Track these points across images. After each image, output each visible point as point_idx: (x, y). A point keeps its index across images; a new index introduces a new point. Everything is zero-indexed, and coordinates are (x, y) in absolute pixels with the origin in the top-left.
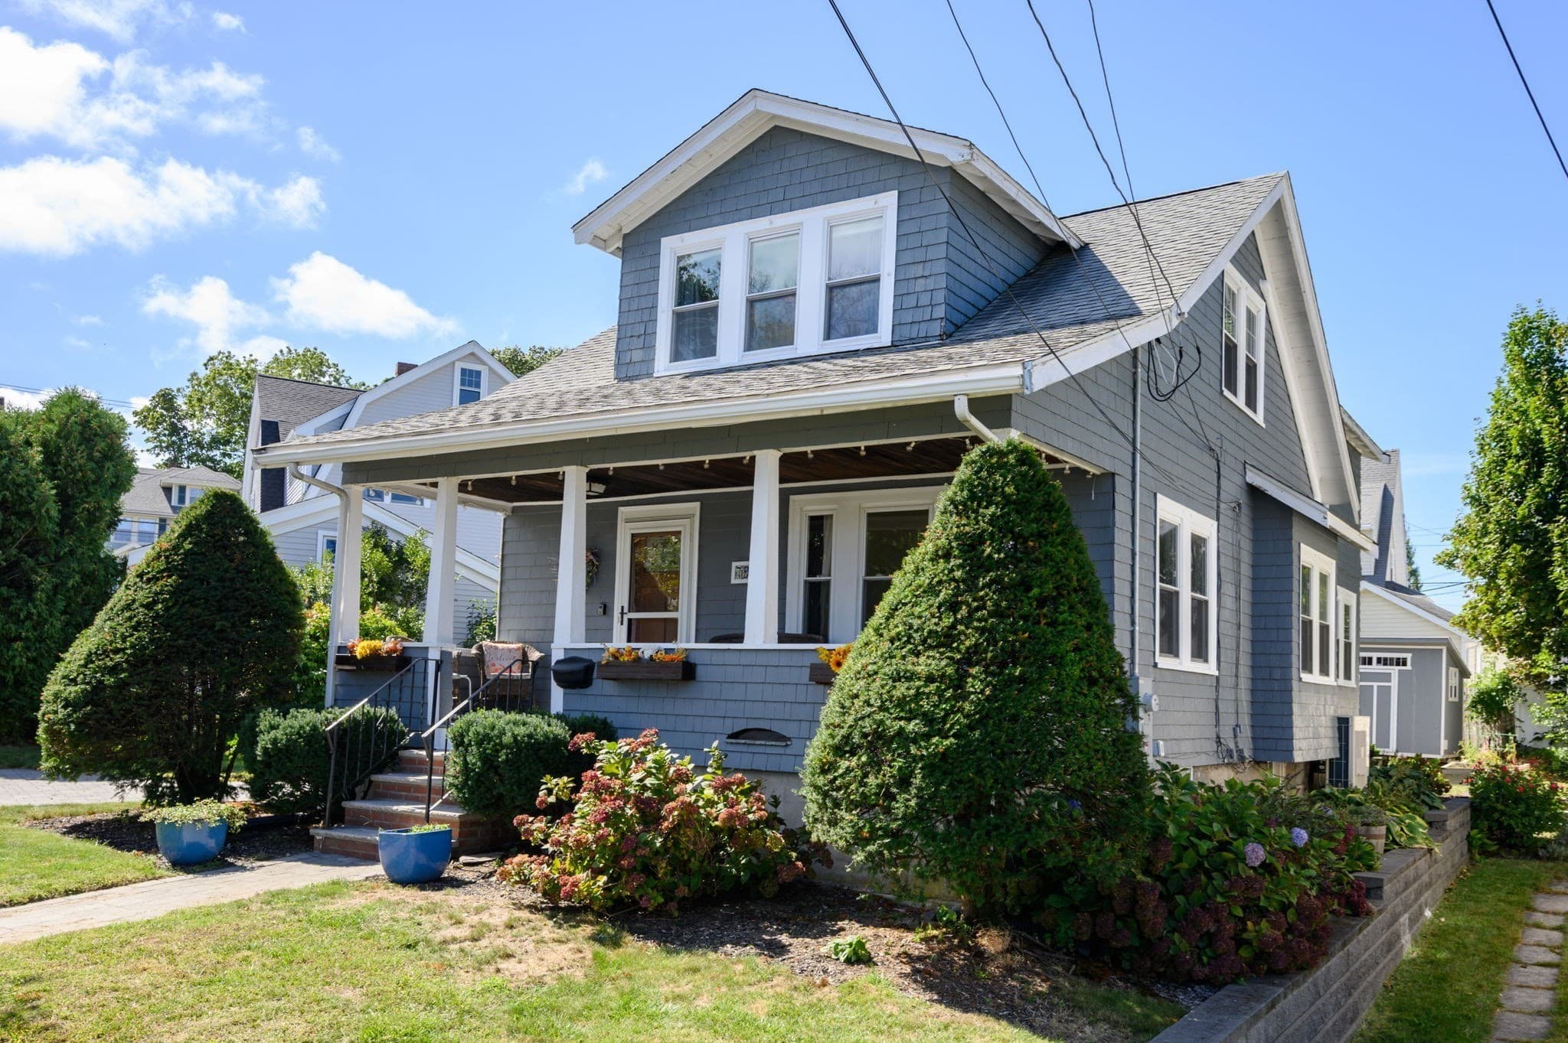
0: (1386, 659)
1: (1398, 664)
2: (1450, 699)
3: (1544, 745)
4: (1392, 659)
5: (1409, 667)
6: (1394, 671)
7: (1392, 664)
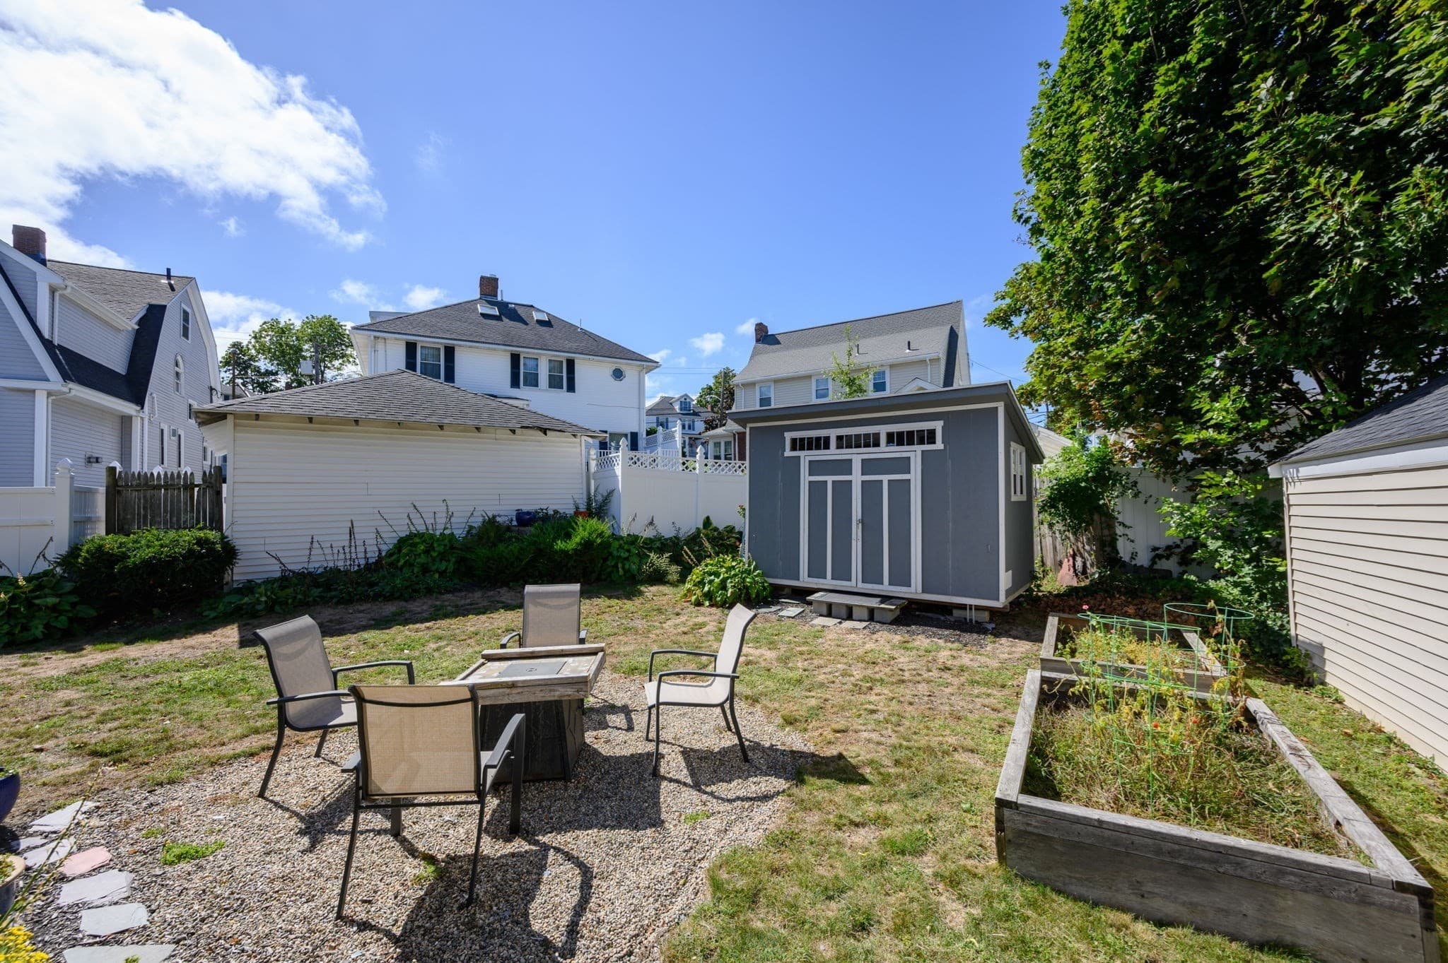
0: (900, 434)
1: (921, 442)
2: (1014, 498)
3: (1170, 565)
4: (911, 434)
5: (939, 445)
6: (914, 453)
7: (911, 443)
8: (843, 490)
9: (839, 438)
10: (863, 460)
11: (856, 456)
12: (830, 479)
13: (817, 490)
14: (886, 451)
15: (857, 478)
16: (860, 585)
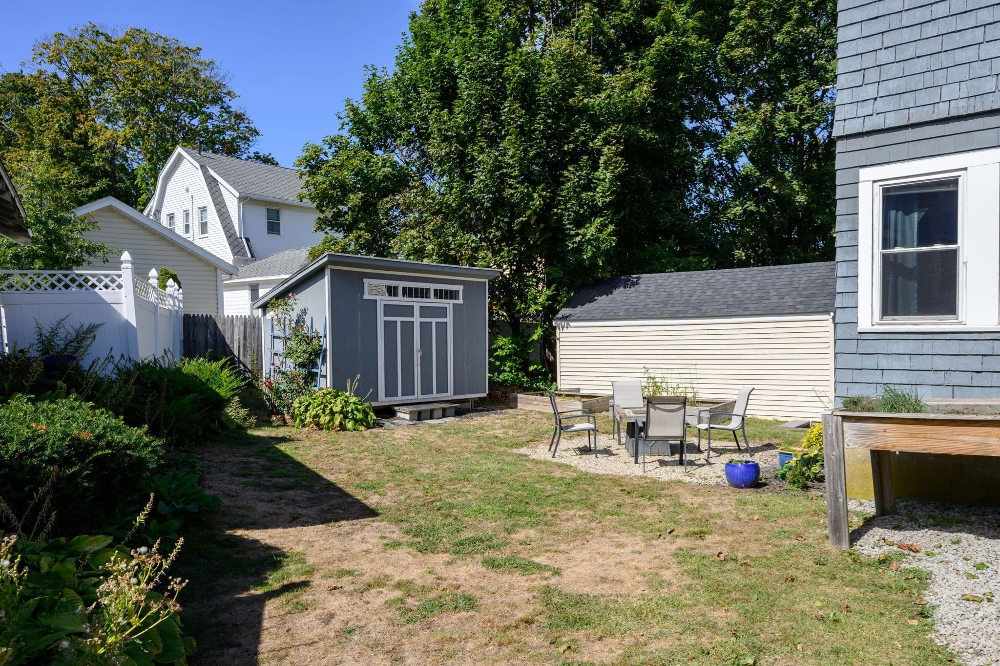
0: (441, 291)
1: (452, 298)
4: (446, 292)
5: (461, 301)
6: (448, 304)
7: (447, 298)
8: (408, 327)
9: (404, 289)
10: (421, 307)
11: (417, 303)
12: (399, 320)
13: (390, 327)
14: (432, 302)
15: (417, 319)
16: (420, 397)
